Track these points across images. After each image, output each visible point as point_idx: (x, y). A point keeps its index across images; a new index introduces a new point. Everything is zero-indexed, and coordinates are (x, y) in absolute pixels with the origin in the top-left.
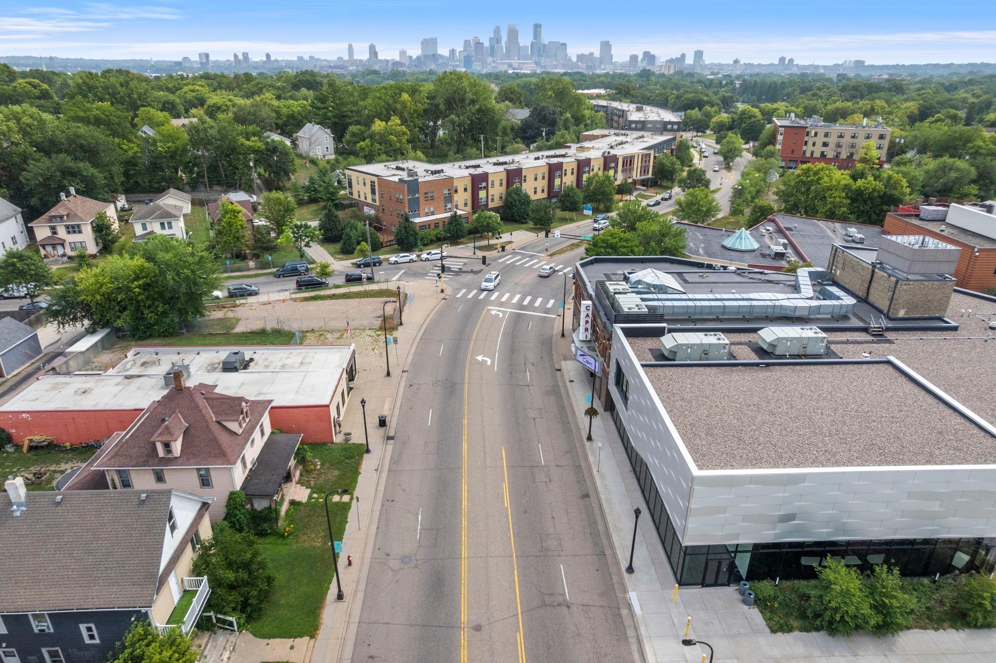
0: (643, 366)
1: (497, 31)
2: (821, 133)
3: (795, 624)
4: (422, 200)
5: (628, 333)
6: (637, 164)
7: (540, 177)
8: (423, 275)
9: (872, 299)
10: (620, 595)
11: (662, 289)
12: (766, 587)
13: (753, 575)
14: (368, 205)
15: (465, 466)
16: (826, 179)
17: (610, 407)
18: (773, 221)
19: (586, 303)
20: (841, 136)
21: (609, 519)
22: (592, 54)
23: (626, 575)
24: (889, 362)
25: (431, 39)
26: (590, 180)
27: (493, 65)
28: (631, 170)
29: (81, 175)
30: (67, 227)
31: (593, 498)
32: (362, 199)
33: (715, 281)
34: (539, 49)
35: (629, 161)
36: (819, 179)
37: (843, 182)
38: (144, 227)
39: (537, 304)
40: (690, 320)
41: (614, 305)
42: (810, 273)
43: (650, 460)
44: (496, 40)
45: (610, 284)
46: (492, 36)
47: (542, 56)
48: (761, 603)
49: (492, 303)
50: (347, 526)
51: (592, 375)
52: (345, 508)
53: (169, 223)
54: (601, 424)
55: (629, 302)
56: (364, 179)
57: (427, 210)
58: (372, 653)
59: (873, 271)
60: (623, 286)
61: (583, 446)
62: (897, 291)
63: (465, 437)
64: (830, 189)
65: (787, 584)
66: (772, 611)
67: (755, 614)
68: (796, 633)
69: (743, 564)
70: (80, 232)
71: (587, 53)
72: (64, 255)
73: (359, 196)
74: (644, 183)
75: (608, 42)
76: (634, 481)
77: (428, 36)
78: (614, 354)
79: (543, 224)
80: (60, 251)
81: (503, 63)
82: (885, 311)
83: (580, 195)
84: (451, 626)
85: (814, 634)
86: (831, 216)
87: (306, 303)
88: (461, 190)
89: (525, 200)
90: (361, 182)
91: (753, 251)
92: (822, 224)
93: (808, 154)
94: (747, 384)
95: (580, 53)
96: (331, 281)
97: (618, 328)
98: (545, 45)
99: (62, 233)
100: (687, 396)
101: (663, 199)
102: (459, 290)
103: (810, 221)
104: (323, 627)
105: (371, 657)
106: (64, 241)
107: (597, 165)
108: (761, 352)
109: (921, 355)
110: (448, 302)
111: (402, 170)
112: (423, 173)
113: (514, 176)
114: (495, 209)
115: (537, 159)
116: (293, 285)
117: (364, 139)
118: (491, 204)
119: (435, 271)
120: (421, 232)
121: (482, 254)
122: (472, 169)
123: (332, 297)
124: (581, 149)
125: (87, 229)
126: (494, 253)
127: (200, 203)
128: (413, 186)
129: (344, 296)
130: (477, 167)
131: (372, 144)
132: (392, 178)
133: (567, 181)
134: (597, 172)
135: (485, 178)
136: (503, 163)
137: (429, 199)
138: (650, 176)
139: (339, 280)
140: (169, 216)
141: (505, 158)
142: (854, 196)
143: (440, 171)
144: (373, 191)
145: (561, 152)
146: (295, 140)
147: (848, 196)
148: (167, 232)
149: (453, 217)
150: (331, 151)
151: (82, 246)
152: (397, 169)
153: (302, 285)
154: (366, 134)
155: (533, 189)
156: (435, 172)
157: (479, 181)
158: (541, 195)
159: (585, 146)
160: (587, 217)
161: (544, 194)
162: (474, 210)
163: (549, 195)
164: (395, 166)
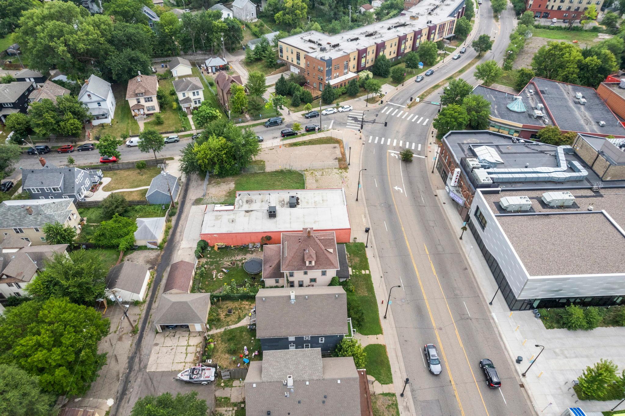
0: (496, 216)
3: (555, 326)
4: (333, 70)
5: (484, 193)
6: (447, 28)
7: (393, 45)
8: (345, 124)
9: (594, 168)
10: (489, 314)
12: (544, 311)
13: (539, 307)
14: (294, 65)
15: (411, 254)
16: (567, 55)
18: (533, 84)
19: (457, 170)
21: (478, 280)
23: (489, 306)
24: (602, 213)
26: (420, 45)
28: (443, 32)
29: (139, 61)
30: (145, 99)
31: (469, 269)
32: (290, 61)
33: (515, 151)
35: (442, 26)
36: (563, 54)
37: (578, 58)
38: (184, 94)
39: (413, 148)
40: (509, 183)
41: (474, 175)
42: (564, 149)
45: (470, 161)
48: (542, 318)
49: (389, 147)
50: (374, 285)
52: (369, 276)
53: (197, 92)
55: (483, 176)
56: (292, 50)
57: (335, 75)
58: (406, 339)
59: (598, 156)
60: (476, 162)
61: (459, 242)
62: (609, 169)
63: (406, 238)
64: (568, 62)
65: (552, 310)
66: (546, 320)
67: (540, 321)
68: (556, 329)
70: (152, 101)
72: (144, 114)
73: (288, 59)
74: (450, 39)
76: (485, 262)
78: (475, 201)
79: (398, 80)
80: (142, 112)
82: (601, 176)
83: (416, 55)
84: (430, 328)
85: (562, 329)
86: (566, 80)
87: (292, 148)
88: (352, 59)
90: (290, 52)
91: (524, 112)
92: (560, 85)
93: (549, 8)
94: (541, 227)
96: (298, 131)
97: (479, 190)
99: (143, 102)
100: (518, 234)
101: (462, 53)
102: (368, 136)
103: (553, 83)
104: (383, 330)
105: (406, 341)
106: (144, 106)
107: (424, 33)
108: (544, 204)
109: (616, 205)
110: (367, 147)
111: (313, 42)
112: (328, 47)
113: (380, 47)
114: (369, 69)
115: (389, 29)
116: (279, 134)
117: (278, 10)
118: (367, 66)
119: (350, 121)
120: (335, 91)
121: (371, 106)
122: (355, 42)
123: (304, 143)
124: (413, 18)
125: (155, 99)
126: (377, 105)
127: (193, 64)
128: (329, 62)
129: (311, 142)
130: (357, 39)
131: (284, 15)
132: (313, 55)
133: (407, 47)
134: (424, 39)
135: (365, 51)
136: (371, 35)
137: (337, 68)
138: (453, 34)
139: (303, 131)
140: (197, 88)
141: (370, 29)
142: (582, 67)
143: (337, 45)
144: (298, 58)
145: (400, 20)
146: (230, 7)
147: (579, 67)
148: (196, 97)
149: (353, 82)
150: (255, 15)
151: (153, 108)
152: (310, 41)
153: (285, 135)
154: (279, 6)
155: (389, 53)
156: (335, 46)
157: (362, 53)
158: (393, 55)
159: (414, 14)
160: (422, 71)
161: (395, 55)
162: (358, 71)
163: (398, 55)
164: (307, 38)
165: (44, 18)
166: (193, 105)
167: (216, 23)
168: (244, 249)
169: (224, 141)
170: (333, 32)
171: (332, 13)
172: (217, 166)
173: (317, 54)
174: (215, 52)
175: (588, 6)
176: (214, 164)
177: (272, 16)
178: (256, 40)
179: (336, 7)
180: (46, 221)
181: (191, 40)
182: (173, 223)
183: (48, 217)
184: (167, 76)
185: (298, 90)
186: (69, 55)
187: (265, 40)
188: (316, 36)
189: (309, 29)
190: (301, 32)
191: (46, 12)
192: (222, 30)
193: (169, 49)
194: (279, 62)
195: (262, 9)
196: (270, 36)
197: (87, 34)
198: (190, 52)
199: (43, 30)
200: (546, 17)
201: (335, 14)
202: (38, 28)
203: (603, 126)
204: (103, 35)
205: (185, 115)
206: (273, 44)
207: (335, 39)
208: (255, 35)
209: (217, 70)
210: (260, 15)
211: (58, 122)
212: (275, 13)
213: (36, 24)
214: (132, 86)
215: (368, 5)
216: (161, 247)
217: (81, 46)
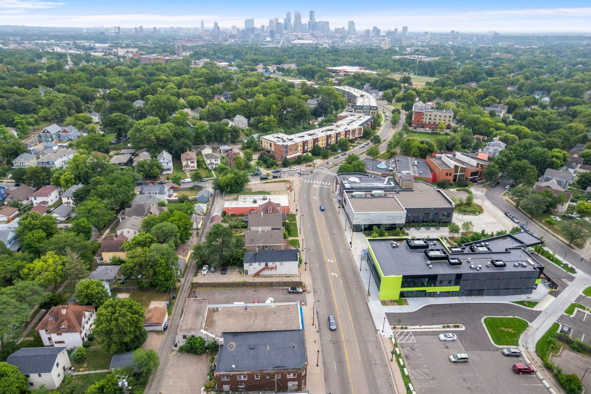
0: (349, 198)
1: (289, 14)
2: (428, 115)
4: (289, 151)
5: (347, 192)
6: (357, 132)
7: (324, 140)
8: (293, 175)
10: (344, 234)
11: (355, 183)
12: (366, 232)
13: (364, 230)
15: (316, 217)
17: (343, 207)
18: (395, 158)
19: (338, 185)
20: (435, 116)
22: (343, 28)
23: (345, 231)
24: (394, 197)
25: (250, 20)
26: (340, 140)
27: (287, 36)
28: (355, 134)
30: (191, 162)
31: (340, 222)
33: (368, 180)
34: (313, 25)
35: (354, 131)
38: (210, 161)
39: (326, 184)
40: (360, 189)
41: (344, 186)
42: (389, 178)
43: (349, 214)
44: (288, 20)
45: (344, 181)
46: (286, 17)
47: (315, 29)
48: (365, 234)
49: (314, 184)
51: (340, 201)
52: (296, 223)
53: (217, 160)
54: (341, 210)
55: (347, 186)
57: (290, 153)
58: (308, 239)
59: (400, 178)
60: (346, 182)
61: (338, 213)
62: (403, 183)
63: (314, 213)
64: (413, 147)
65: (369, 230)
67: (364, 235)
69: (363, 227)
71: (340, 27)
72: (189, 170)
73: (265, 147)
74: (360, 138)
75: (353, 22)
77: (249, 18)
78: (344, 196)
79: (325, 157)
80: (188, 168)
81: (293, 35)
82: (401, 187)
83: (337, 145)
84: (318, 236)
86: (414, 155)
87: (266, 184)
88: (299, 146)
89: (320, 149)
90: (266, 143)
91: (385, 169)
92: (409, 158)
93: (424, 122)
94: (367, 201)
95: (336, 28)
96: (269, 178)
97: (344, 191)
98: (316, 23)
99: (189, 163)
101: (366, 145)
102: (304, 180)
103: (406, 157)
104: (299, 236)
106: (190, 165)
107: (343, 134)
108: (372, 195)
109: (403, 196)
110: (303, 184)
111: (279, 138)
112: (287, 140)
113: (316, 140)
114: (310, 152)
115: (322, 132)
116: (259, 178)
117: (260, 123)
118: (308, 150)
119: (296, 174)
120: (289, 161)
121: (308, 168)
122: (302, 138)
123: (272, 182)
124: (337, 126)
125: (195, 162)
126: (311, 168)
127: (213, 149)
128: (286, 147)
129: (275, 182)
130: (303, 136)
131: (264, 125)
132: (279, 143)
133: (333, 141)
134: (343, 137)
135: (307, 142)
136: (312, 135)
137: (291, 150)
138: (362, 135)
139: (271, 177)
140: (218, 158)
141: (311, 132)
142: (420, 149)
143: (292, 139)
144: (271, 146)
145: (331, 127)
146: (232, 121)
147: (419, 149)
148: (217, 162)
149: (299, 157)
150: (247, 125)
151: (194, 167)
152: (277, 137)
153: (262, 179)
154: (260, 120)
155: (322, 144)
156: (290, 140)
157: (305, 143)
158: (324, 146)
159: (339, 125)
160: (339, 153)
161: (325, 145)
162: (303, 153)
163: (327, 146)
164: (276, 136)
165: (145, 124)
166: (214, 166)
167: (226, 128)
168: (242, 215)
169: (233, 175)
170: (291, 133)
171: (292, 124)
172: (229, 188)
173: (281, 143)
174: (225, 144)
175: (440, 121)
176: (228, 186)
177: (257, 125)
178: (247, 137)
179: (294, 121)
180: (157, 201)
181: (212, 136)
182: (209, 207)
183: (158, 199)
184: (199, 154)
185: (270, 160)
186: (155, 141)
187: (253, 137)
188: (281, 135)
189: (277, 132)
190: (272, 133)
191: (146, 122)
192: (229, 131)
193: (200, 141)
194: (260, 148)
195: (251, 122)
196: (255, 136)
197: (165, 131)
198: (211, 143)
199: (145, 129)
200: (423, 127)
201: (294, 124)
202: (143, 129)
203: (421, 174)
204: (171, 132)
205: (210, 171)
206: (257, 140)
207: (290, 137)
208: (247, 135)
209: (225, 152)
210: (250, 125)
211: (149, 170)
212: (258, 124)
213: (141, 127)
214: (183, 156)
215: (314, 120)
216: (205, 215)
217: (162, 136)
